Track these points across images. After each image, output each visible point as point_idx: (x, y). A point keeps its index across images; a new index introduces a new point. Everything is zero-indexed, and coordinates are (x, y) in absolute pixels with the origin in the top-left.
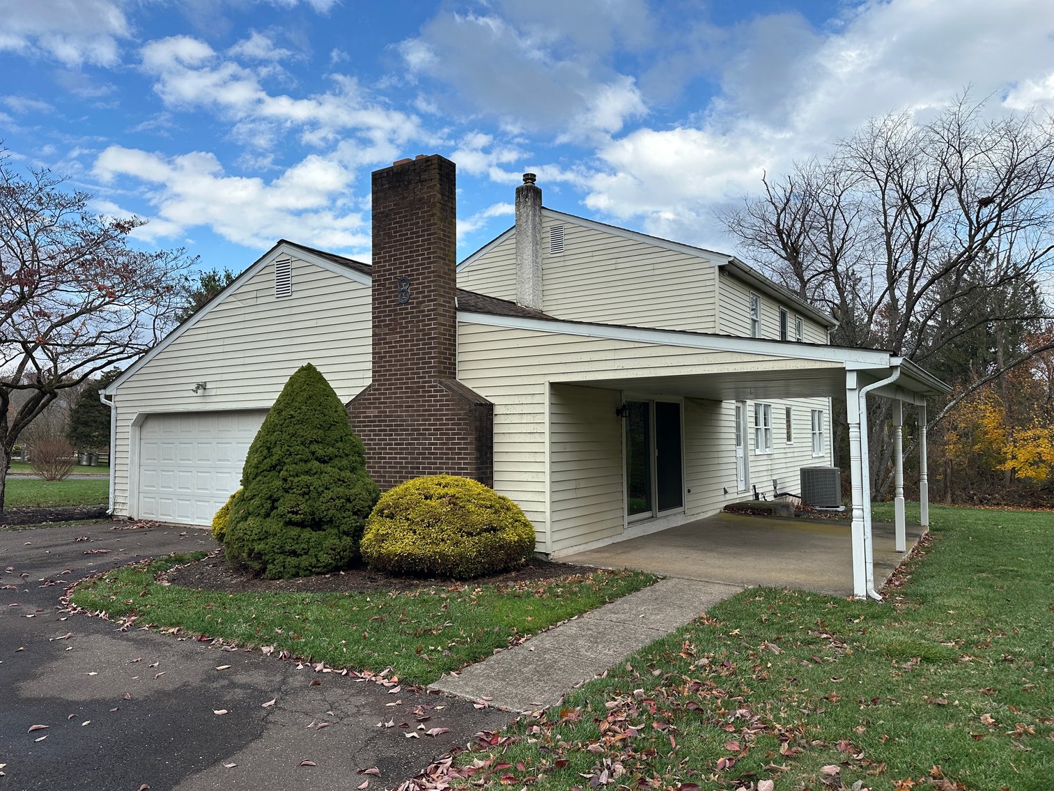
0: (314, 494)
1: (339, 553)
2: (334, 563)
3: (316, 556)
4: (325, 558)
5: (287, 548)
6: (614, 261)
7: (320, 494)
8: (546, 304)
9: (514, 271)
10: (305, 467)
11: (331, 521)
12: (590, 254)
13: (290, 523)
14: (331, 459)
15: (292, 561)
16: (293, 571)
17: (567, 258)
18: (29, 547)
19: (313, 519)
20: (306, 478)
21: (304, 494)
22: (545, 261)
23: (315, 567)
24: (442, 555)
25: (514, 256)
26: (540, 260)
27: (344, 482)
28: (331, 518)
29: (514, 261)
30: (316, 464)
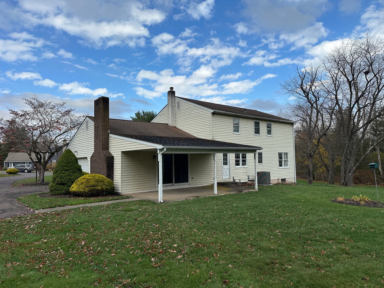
0: (62, 178)
1: (67, 191)
2: (66, 193)
3: (62, 191)
4: (63, 191)
5: (56, 189)
6: (190, 112)
7: (63, 178)
8: (176, 124)
9: (167, 116)
10: (62, 172)
11: (66, 184)
12: (185, 110)
13: (57, 184)
14: (68, 170)
15: (57, 192)
16: (57, 194)
17: (181, 111)
18: (35, 189)
19: (62, 183)
20: (61, 174)
21: (60, 178)
22: (176, 112)
23: (61, 193)
24: (81, 192)
25: (167, 111)
26: (174, 112)
27: (70, 175)
28: (66, 183)
29: (167, 113)
30: (64, 171)
